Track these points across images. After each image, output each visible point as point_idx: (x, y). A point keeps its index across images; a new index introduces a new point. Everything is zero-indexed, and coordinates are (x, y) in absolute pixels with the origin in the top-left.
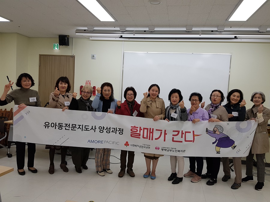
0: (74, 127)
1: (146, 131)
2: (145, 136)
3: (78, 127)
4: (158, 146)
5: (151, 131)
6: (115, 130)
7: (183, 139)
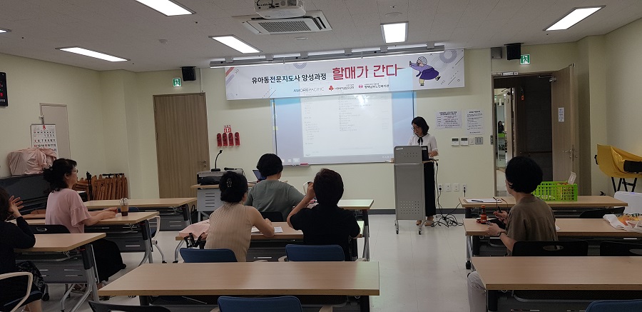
0: (279, 78)
1: (347, 70)
2: (348, 76)
3: (282, 78)
4: (361, 84)
5: (353, 70)
6: (318, 77)
7: (385, 73)
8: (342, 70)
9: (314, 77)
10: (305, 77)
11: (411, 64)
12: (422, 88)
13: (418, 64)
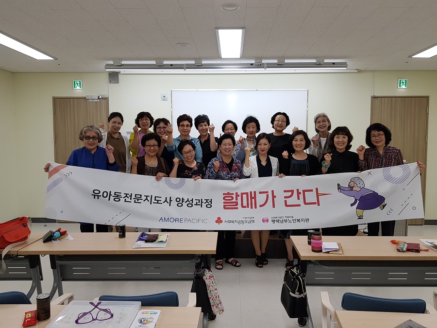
0: (138, 198)
3: (144, 198)
4: (265, 217)
5: (252, 197)
6: (200, 203)
7: (301, 202)
8: (237, 195)
9: (195, 202)
10: (180, 202)
11: (339, 187)
13: (351, 188)
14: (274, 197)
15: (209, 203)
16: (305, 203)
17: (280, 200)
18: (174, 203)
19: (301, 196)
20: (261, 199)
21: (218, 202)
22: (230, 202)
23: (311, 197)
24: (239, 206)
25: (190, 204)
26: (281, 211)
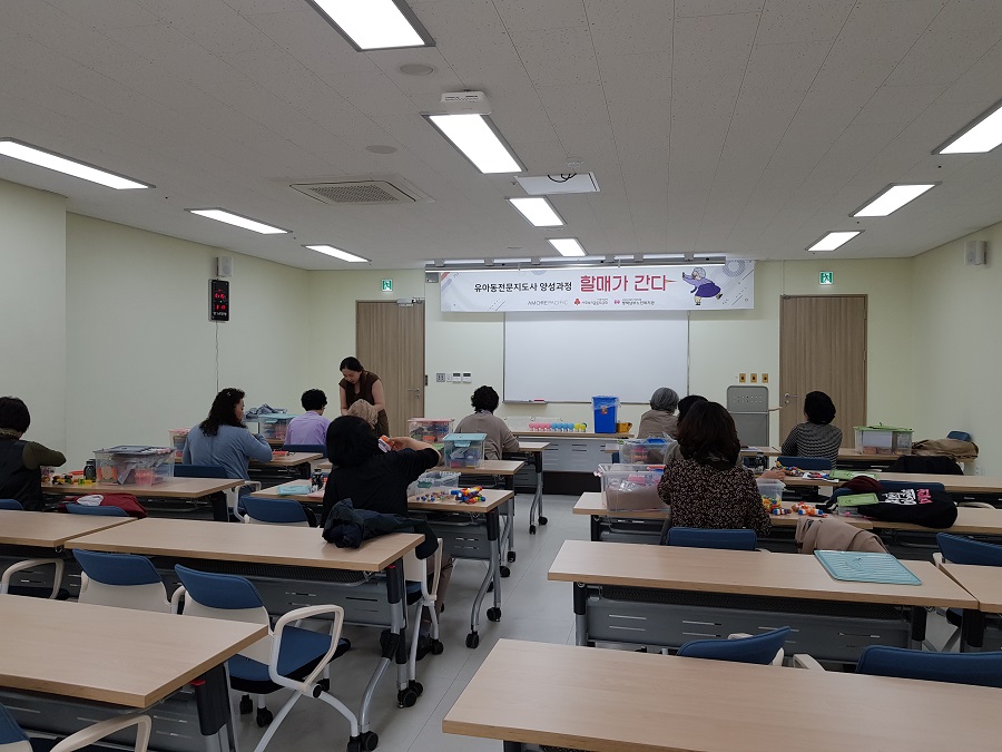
0: (509, 287)
1: (600, 280)
2: (600, 287)
3: (514, 286)
4: (617, 299)
5: (607, 280)
6: (561, 286)
7: (649, 286)
8: (594, 279)
9: (556, 286)
10: (544, 287)
11: (684, 276)
12: (698, 308)
13: (694, 277)
14: (626, 282)
15: (569, 286)
16: (653, 288)
17: (631, 285)
18: (539, 288)
19: (650, 281)
20: (614, 283)
21: (577, 285)
22: (587, 285)
23: (657, 282)
24: (595, 288)
25: (552, 289)
26: (631, 293)
